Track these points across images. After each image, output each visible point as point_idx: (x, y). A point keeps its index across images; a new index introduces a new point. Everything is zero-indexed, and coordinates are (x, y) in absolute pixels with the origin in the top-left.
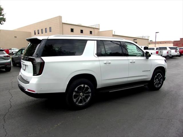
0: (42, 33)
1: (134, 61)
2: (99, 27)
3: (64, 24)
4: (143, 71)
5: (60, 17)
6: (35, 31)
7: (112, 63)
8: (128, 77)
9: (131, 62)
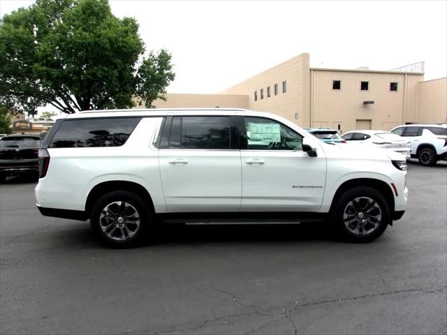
0: (269, 96)
1: (262, 161)
2: (423, 69)
3: (315, 70)
4: (294, 187)
5: (306, 56)
6: (255, 93)
8: (242, 198)
9: (250, 163)
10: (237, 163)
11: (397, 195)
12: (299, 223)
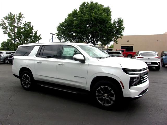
1: (63, 64)
4: (75, 76)
7: (43, 62)
8: (57, 78)
9: (59, 65)
10: (56, 64)
11: (124, 88)
12: (76, 93)
